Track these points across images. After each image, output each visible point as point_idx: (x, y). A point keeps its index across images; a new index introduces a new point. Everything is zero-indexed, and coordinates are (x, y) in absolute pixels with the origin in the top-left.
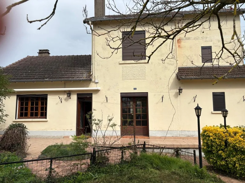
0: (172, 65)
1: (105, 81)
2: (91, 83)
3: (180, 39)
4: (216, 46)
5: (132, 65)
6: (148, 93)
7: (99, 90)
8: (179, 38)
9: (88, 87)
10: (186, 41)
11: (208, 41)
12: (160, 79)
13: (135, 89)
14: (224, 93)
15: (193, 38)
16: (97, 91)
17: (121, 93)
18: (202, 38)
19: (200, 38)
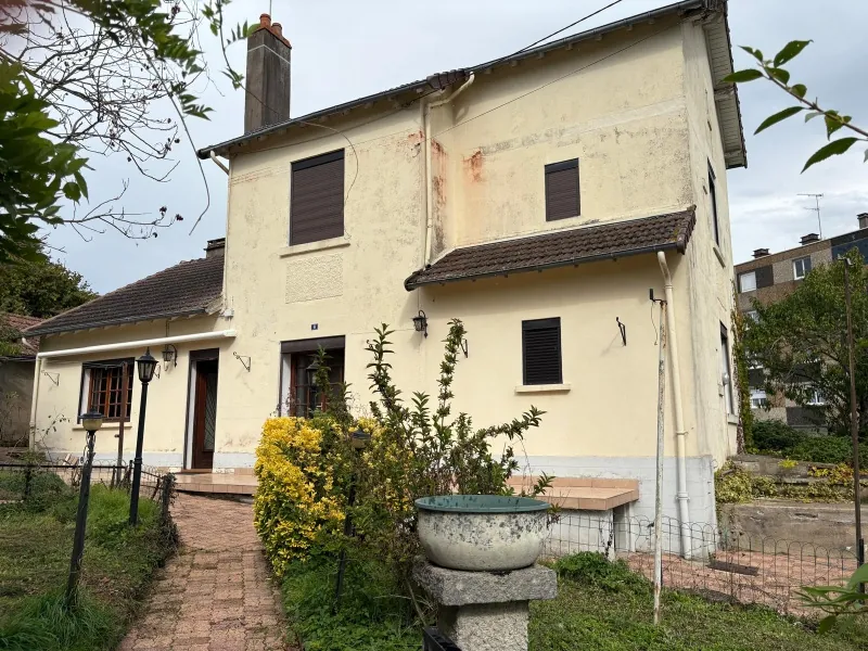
0: (409, 243)
1: (247, 311)
2: (219, 319)
3: (479, 153)
4: (592, 156)
5: (308, 256)
6: (344, 336)
7: (234, 338)
8: (477, 150)
9: (211, 330)
10: (497, 155)
11: (566, 144)
12: (378, 290)
13: (315, 327)
14: (557, 320)
15: (520, 141)
16: (230, 340)
17: (282, 342)
18: (547, 135)
19: (543, 138)
